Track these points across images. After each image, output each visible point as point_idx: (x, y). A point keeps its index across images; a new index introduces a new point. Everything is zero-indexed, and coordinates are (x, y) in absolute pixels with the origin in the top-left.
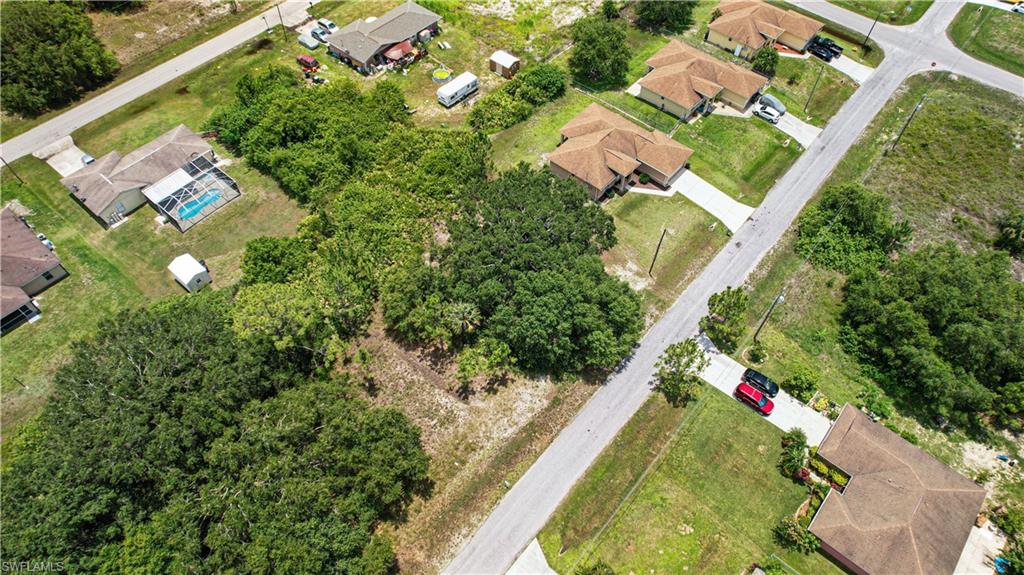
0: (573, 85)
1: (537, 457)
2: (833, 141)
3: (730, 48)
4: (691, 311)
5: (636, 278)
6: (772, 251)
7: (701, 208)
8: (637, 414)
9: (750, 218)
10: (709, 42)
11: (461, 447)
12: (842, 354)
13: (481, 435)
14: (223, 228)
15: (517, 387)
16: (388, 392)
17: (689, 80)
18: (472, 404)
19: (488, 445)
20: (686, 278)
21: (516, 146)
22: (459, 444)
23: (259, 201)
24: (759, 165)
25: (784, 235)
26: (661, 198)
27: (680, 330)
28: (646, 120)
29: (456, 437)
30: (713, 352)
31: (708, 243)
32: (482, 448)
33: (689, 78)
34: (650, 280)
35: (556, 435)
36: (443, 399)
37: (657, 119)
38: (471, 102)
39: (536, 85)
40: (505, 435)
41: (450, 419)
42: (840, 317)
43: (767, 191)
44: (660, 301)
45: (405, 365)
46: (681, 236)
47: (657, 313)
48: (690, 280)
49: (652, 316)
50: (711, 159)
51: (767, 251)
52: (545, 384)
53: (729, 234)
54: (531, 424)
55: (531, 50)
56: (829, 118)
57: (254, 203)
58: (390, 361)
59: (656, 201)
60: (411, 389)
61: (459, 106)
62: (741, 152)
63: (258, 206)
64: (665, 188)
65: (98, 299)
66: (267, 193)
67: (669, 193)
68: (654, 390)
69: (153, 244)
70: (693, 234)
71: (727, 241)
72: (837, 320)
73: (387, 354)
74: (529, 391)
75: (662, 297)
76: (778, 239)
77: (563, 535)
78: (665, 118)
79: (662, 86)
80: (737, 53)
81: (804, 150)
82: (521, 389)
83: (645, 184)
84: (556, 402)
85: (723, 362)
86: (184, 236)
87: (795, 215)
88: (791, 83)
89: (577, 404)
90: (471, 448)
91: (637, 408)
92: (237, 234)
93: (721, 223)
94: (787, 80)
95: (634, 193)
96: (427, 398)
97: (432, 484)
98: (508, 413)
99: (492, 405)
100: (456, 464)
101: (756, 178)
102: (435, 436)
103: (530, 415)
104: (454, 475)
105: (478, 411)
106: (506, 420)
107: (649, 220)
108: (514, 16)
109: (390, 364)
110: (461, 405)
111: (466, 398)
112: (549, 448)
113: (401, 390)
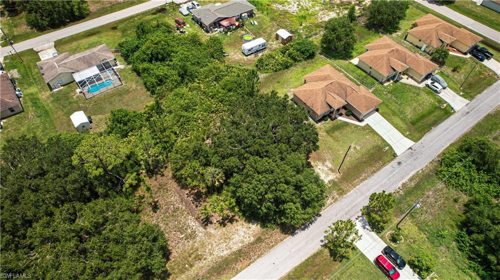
0: (320, 54)
1: (237, 273)
2: (475, 109)
3: (419, 46)
4: (359, 200)
5: (329, 172)
6: (421, 172)
7: (380, 137)
8: (307, 260)
9: (410, 148)
10: (407, 41)
11: (193, 256)
12: (456, 250)
13: (207, 251)
14: (108, 101)
15: (238, 226)
16: (162, 211)
17: (389, 59)
18: (208, 230)
19: (210, 258)
20: (361, 178)
21: (278, 82)
22: (192, 253)
23: (131, 90)
24: (423, 117)
25: (431, 163)
26: (357, 126)
27: (349, 210)
28: (358, 79)
29: (192, 249)
30: (368, 229)
31: (380, 159)
32: (205, 259)
33: (389, 58)
34: (338, 175)
35: (253, 262)
36: (192, 223)
37: (365, 79)
38: (260, 55)
39: (298, 50)
40: (222, 254)
41: (192, 236)
42: (459, 224)
43: (425, 133)
44: (340, 189)
45: (177, 198)
46: (364, 151)
47: (337, 196)
48: (363, 180)
49: (333, 198)
50: (393, 108)
51: (417, 170)
52: (255, 228)
53: (395, 155)
54: (240, 251)
55: (301, 31)
56: (476, 95)
57: (128, 90)
58: (170, 193)
59: (352, 127)
60: (176, 212)
61: (253, 56)
62: (413, 107)
63: (129, 92)
64: (361, 121)
65: (33, 127)
66: (137, 86)
67: (362, 124)
68: (322, 246)
69: (70, 103)
70: (372, 151)
71: (392, 160)
72: (457, 225)
73: (169, 189)
74: (244, 230)
75: (342, 187)
76: (426, 164)
78: (370, 79)
79: (372, 61)
80: (423, 49)
81: (455, 112)
82: (240, 227)
83: (348, 116)
84: (259, 240)
85: (372, 237)
86: (87, 101)
87: (441, 151)
88: (454, 71)
89: (271, 244)
90: (199, 258)
91: (309, 256)
92: (113, 105)
93: (391, 148)
94: (452, 69)
95: (340, 120)
96: (183, 220)
97: (169, 275)
98: (228, 241)
99: (219, 233)
100: (187, 266)
101: (419, 124)
102: (180, 245)
103: (240, 245)
104: (184, 272)
105: (210, 235)
106: (225, 244)
107: (345, 138)
108: (297, 13)
109: (169, 195)
110: (201, 229)
111: (207, 225)
112: (246, 269)
113: (170, 212)
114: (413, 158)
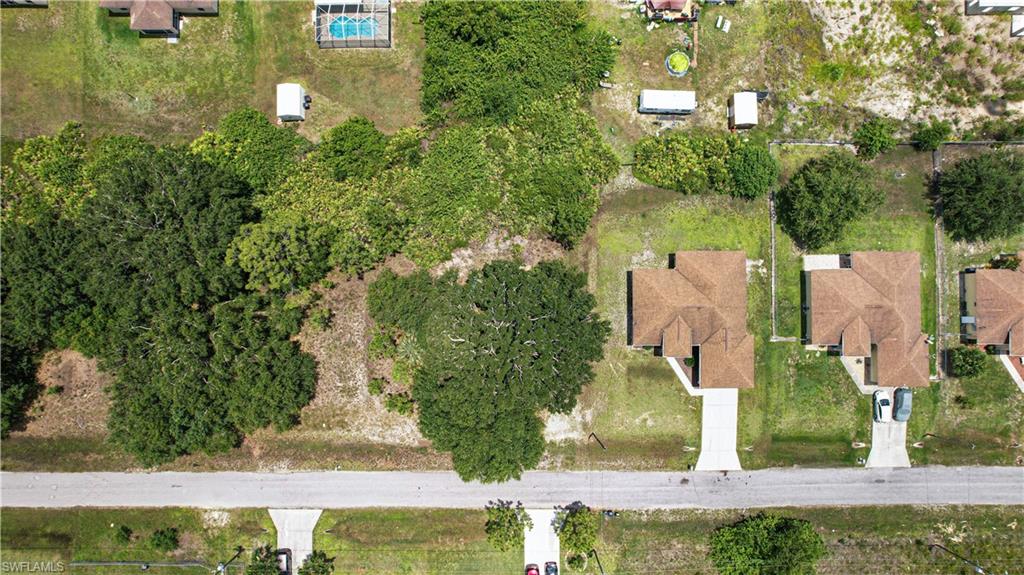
0: (773, 197)
1: (373, 469)
2: (899, 485)
4: (582, 489)
5: (579, 427)
6: (700, 511)
7: (700, 428)
8: (458, 510)
9: (725, 472)
10: (962, 280)
11: (337, 418)
13: (356, 423)
14: (352, 73)
15: (409, 418)
16: (333, 334)
17: (851, 320)
18: (373, 397)
19: (354, 433)
20: (613, 464)
21: (644, 216)
22: (338, 415)
23: (399, 67)
24: (803, 439)
25: (729, 511)
26: (682, 389)
27: (555, 492)
28: (778, 302)
29: (341, 409)
30: (555, 529)
31: (666, 456)
32: (349, 431)
33: (855, 318)
34: (586, 439)
35: (399, 470)
36: (360, 375)
37: (787, 312)
38: (667, 124)
39: (732, 170)
40: (370, 438)
41: (350, 392)
43: (774, 466)
44: (572, 459)
45: (362, 327)
46: (654, 431)
47: (559, 465)
48: (613, 468)
49: (552, 463)
50: (774, 395)
51: (697, 506)
53: (691, 466)
54: (393, 447)
55: (795, 111)
56: (936, 463)
57: (394, 66)
58: (356, 314)
59: (673, 387)
60: (349, 347)
61: (652, 118)
62: (804, 417)
63: (394, 73)
64: (695, 383)
65: (222, 60)
66: (412, 64)
67: (693, 392)
68: (488, 508)
69: (293, 38)
70: (666, 438)
71: (681, 469)
73: (358, 306)
74: (413, 427)
75: (577, 458)
76: (720, 508)
77: (339, 524)
78: (794, 320)
79: (823, 299)
80: (965, 320)
81: (863, 466)
82: (410, 421)
83: (687, 365)
84: (422, 450)
85: (552, 541)
87: (764, 506)
88: (958, 400)
89: (433, 465)
91: (463, 507)
93: (697, 454)
94: (962, 394)
95: (667, 363)
96: (352, 364)
97: (299, 423)
98: (387, 427)
100: (324, 425)
101: (784, 446)
102: (331, 394)
103: (398, 441)
105: (370, 407)
106: (380, 429)
107: (646, 398)
108: (837, 46)
109: (354, 316)
110: (366, 391)
111: (375, 390)
112: (385, 472)
113: (343, 341)
114: (711, 488)
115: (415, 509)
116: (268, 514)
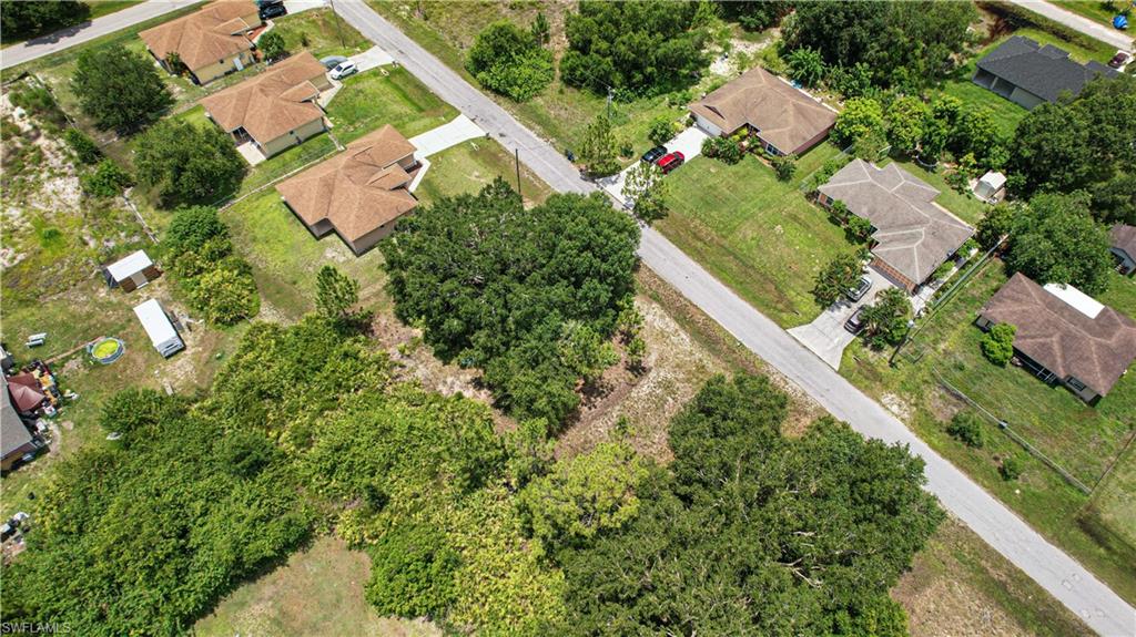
4: (572, 183)
7: (452, 147)
9: (473, 120)
13: (688, 359)
18: (651, 364)
19: (698, 355)
24: (407, 97)
26: (431, 171)
28: (307, 160)
30: (617, 179)
31: (494, 154)
33: (281, 99)
35: (690, 301)
36: (644, 389)
37: (311, 151)
40: (688, 341)
41: (668, 386)
42: (596, 96)
43: (442, 101)
45: (599, 423)
51: (513, 119)
52: (637, 302)
53: (487, 138)
54: (676, 320)
56: (362, 37)
59: (434, 175)
62: (389, 102)
64: (419, 164)
66: (260, 601)
67: (426, 165)
70: (480, 162)
71: (495, 142)
72: (600, 98)
73: (581, 441)
74: (644, 315)
76: (502, 109)
79: (280, 125)
80: (240, 67)
81: (398, 64)
84: (655, 298)
87: (477, 91)
88: (306, 45)
90: (701, 369)
91: (667, 240)
93: (473, 140)
94: (301, 45)
95: (417, 189)
96: (640, 406)
98: (666, 334)
99: (656, 347)
101: (423, 104)
105: (662, 360)
106: (672, 337)
110: (652, 375)
111: (643, 369)
112: (703, 309)
114: (492, 121)
115: (706, 269)
116: (840, 368)
